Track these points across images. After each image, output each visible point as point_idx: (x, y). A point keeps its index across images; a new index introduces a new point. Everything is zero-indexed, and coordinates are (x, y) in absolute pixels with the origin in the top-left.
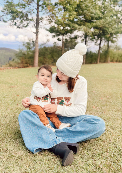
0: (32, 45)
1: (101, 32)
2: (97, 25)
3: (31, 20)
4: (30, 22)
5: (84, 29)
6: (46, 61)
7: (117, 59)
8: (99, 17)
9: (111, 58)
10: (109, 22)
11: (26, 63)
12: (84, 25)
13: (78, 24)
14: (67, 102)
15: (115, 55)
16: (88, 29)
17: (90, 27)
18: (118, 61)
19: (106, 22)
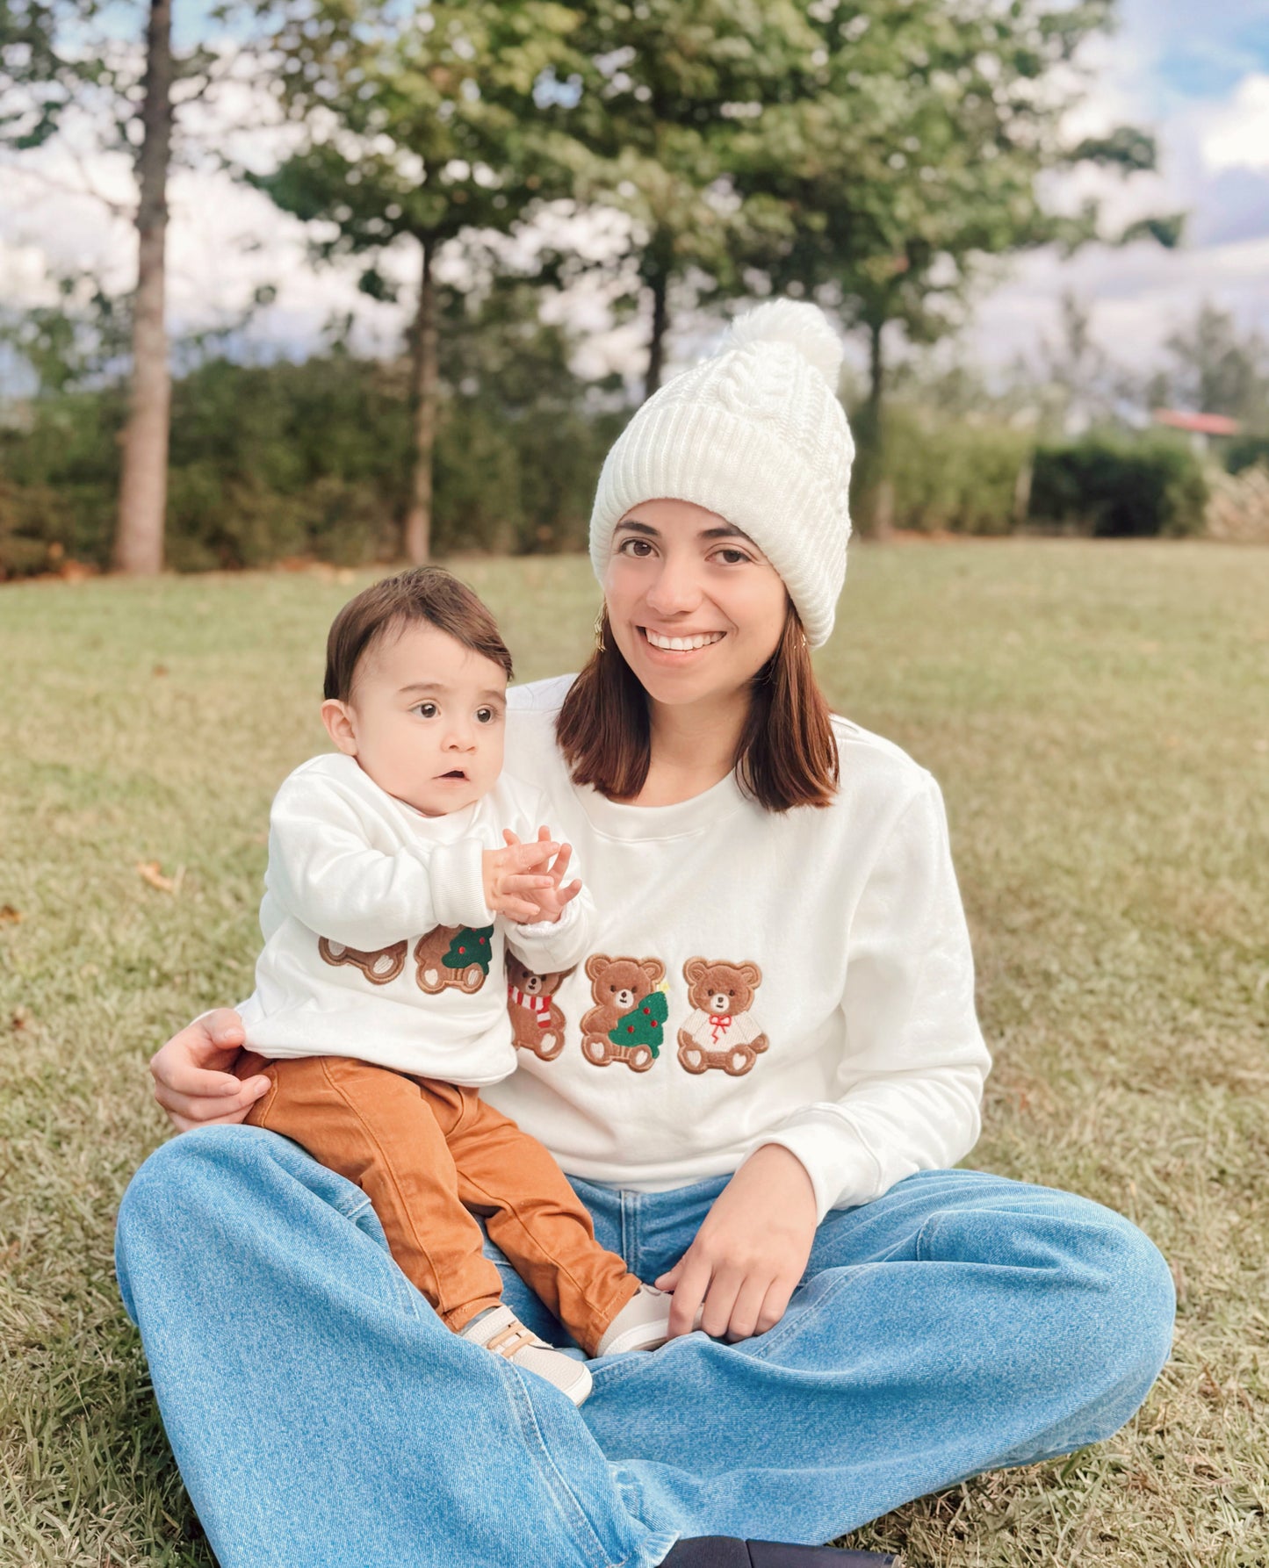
0: (88, 343)
1: (818, 222)
2: (778, 152)
3: (89, 72)
4: (71, 99)
5: (646, 191)
6: (248, 517)
7: (965, 498)
8: (796, 74)
9: (901, 495)
10: (893, 129)
11: (32, 531)
12: (648, 150)
13: (580, 134)
14: (720, 1021)
15: (943, 459)
16: (684, 191)
17: (706, 165)
18: (971, 521)
19: (861, 131)
